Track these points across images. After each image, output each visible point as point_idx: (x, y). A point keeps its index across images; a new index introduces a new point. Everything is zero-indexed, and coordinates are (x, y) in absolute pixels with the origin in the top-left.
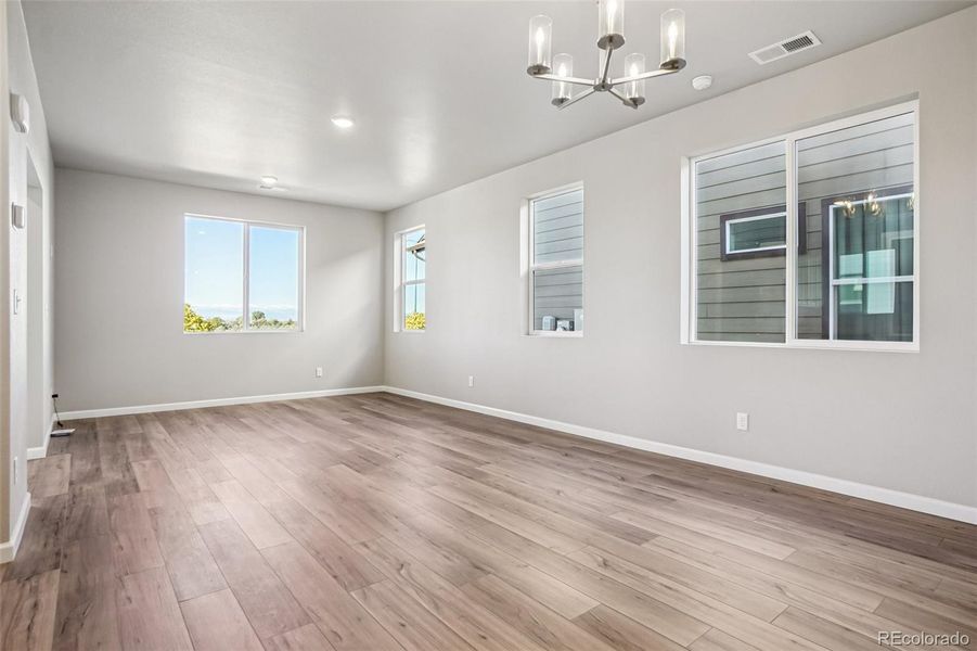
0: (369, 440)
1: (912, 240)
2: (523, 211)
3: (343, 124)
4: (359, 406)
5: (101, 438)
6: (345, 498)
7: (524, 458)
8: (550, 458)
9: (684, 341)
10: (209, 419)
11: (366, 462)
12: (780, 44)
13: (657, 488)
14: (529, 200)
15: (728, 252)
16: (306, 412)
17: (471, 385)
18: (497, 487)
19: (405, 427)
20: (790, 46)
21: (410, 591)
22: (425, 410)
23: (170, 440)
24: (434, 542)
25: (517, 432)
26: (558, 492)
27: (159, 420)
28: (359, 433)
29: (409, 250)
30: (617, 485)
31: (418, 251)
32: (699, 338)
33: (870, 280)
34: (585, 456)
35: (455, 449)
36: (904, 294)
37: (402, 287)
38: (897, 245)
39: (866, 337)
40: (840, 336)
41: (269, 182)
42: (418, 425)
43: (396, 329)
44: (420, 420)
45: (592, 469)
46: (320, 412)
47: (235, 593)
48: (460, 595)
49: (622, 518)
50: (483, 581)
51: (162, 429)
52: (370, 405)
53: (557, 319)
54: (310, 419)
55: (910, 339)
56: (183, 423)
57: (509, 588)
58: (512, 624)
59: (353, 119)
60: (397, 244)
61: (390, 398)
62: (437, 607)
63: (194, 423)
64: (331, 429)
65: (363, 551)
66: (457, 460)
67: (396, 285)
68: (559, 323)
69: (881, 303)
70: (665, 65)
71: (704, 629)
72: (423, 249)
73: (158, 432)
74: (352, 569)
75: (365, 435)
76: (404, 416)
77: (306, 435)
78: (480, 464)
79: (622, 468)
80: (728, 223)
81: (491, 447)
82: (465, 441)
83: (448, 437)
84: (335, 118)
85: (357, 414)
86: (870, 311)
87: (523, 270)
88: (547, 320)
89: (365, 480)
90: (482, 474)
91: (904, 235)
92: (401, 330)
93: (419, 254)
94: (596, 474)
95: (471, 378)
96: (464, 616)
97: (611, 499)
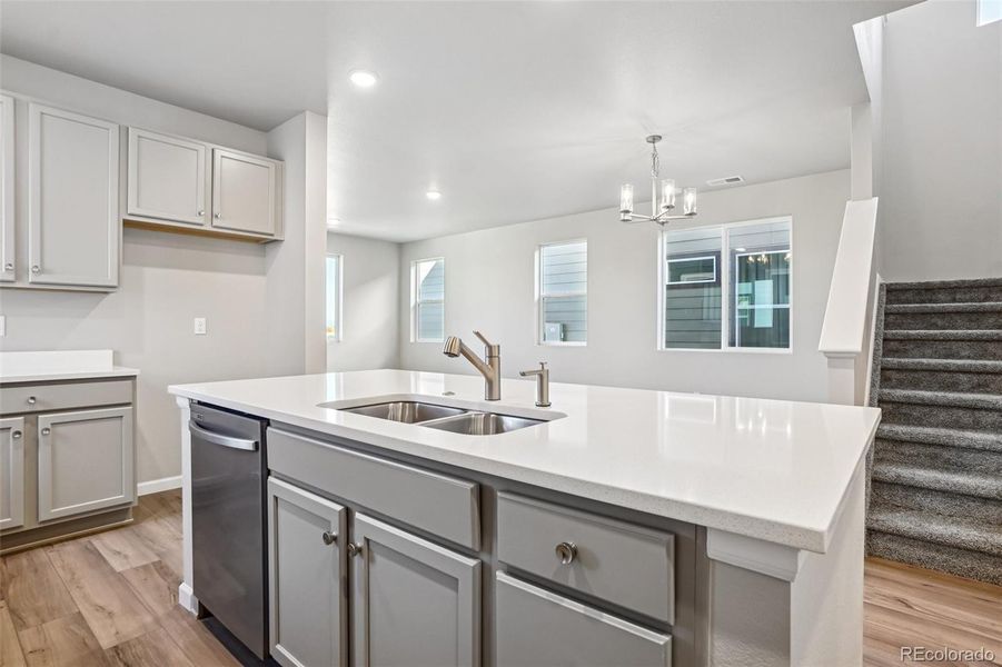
1: (787, 276)
2: (536, 255)
9: (659, 349)
12: (724, 179)
14: (540, 246)
20: (729, 180)
32: (667, 346)
33: (756, 307)
36: (781, 317)
37: (415, 306)
38: (776, 279)
39: (758, 345)
40: (742, 345)
55: (788, 347)
60: (413, 270)
67: (412, 303)
69: (764, 320)
86: (756, 326)
87: (536, 297)
91: (782, 272)
92: (416, 341)
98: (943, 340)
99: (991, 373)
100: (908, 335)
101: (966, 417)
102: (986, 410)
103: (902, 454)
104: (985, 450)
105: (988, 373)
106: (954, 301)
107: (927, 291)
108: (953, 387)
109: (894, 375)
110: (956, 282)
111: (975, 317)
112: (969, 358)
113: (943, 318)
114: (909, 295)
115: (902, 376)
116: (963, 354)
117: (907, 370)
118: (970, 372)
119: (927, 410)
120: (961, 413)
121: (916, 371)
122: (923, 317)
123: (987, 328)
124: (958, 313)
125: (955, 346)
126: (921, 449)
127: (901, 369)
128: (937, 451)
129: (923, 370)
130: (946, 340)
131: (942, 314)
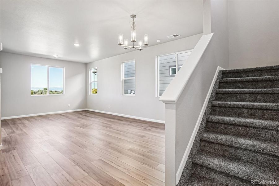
0: (84, 121)
2: (122, 66)
3: (77, 45)
4: (80, 114)
5: (10, 124)
6: (79, 133)
7: (121, 124)
8: (127, 123)
9: (156, 96)
10: (40, 118)
11: (84, 126)
12: (172, 35)
13: (149, 128)
14: (123, 63)
15: (170, 75)
16: (66, 116)
17: (109, 107)
18: (115, 129)
19: (93, 118)
20: (175, 36)
21: (96, 148)
22: (98, 114)
23: (30, 123)
24: (100, 140)
25: (120, 118)
26: (128, 130)
27: (26, 119)
28: (81, 120)
29: (92, 72)
30: (140, 128)
31: (95, 72)
34: (135, 123)
35: (105, 123)
37: (91, 83)
41: (56, 56)
42: (96, 118)
43: (90, 94)
44: (96, 116)
45: (136, 125)
46: (70, 116)
47: (58, 151)
48: (106, 148)
49: (140, 134)
50: (110, 145)
51: (27, 121)
52: (83, 113)
53: (131, 91)
54: (68, 117)
56: (33, 120)
57: (115, 146)
58: (115, 151)
59: (79, 44)
60: (90, 72)
61: (89, 112)
62: (101, 150)
63: (36, 120)
64: (74, 119)
65: (85, 142)
66: (105, 125)
67: (90, 82)
68: (132, 92)
70: (145, 45)
71: (150, 149)
72: (96, 72)
73: (26, 122)
74: (83, 145)
75: (83, 120)
76: (92, 116)
77: (67, 121)
78: (111, 125)
79: (143, 125)
80: (170, 68)
81: (113, 122)
82: (108, 121)
83: (104, 120)
84: (75, 44)
85: (80, 116)
87: (122, 80)
88: (129, 91)
89: (83, 130)
90: (111, 127)
92: (91, 94)
93: (95, 73)
94: (136, 126)
95: (109, 106)
96: (106, 151)
97: (138, 130)
98: (239, 94)
99: (257, 109)
100: (225, 91)
101: (243, 130)
102: (251, 127)
103: (212, 148)
104: (246, 150)
105: (255, 109)
106: (248, 77)
107: (238, 73)
108: (240, 115)
109: (218, 109)
110: (249, 69)
111: (254, 83)
112: (250, 101)
113: (242, 84)
114: (231, 75)
115: (221, 109)
116: (247, 99)
117: (222, 107)
118: (247, 108)
119: (226, 126)
120: (240, 128)
121: (225, 107)
122: (234, 84)
123: (259, 88)
124: (248, 81)
125: (244, 96)
126: (220, 147)
127: (220, 106)
128: (226, 148)
129: (228, 107)
130: (241, 93)
131: (241, 82)
